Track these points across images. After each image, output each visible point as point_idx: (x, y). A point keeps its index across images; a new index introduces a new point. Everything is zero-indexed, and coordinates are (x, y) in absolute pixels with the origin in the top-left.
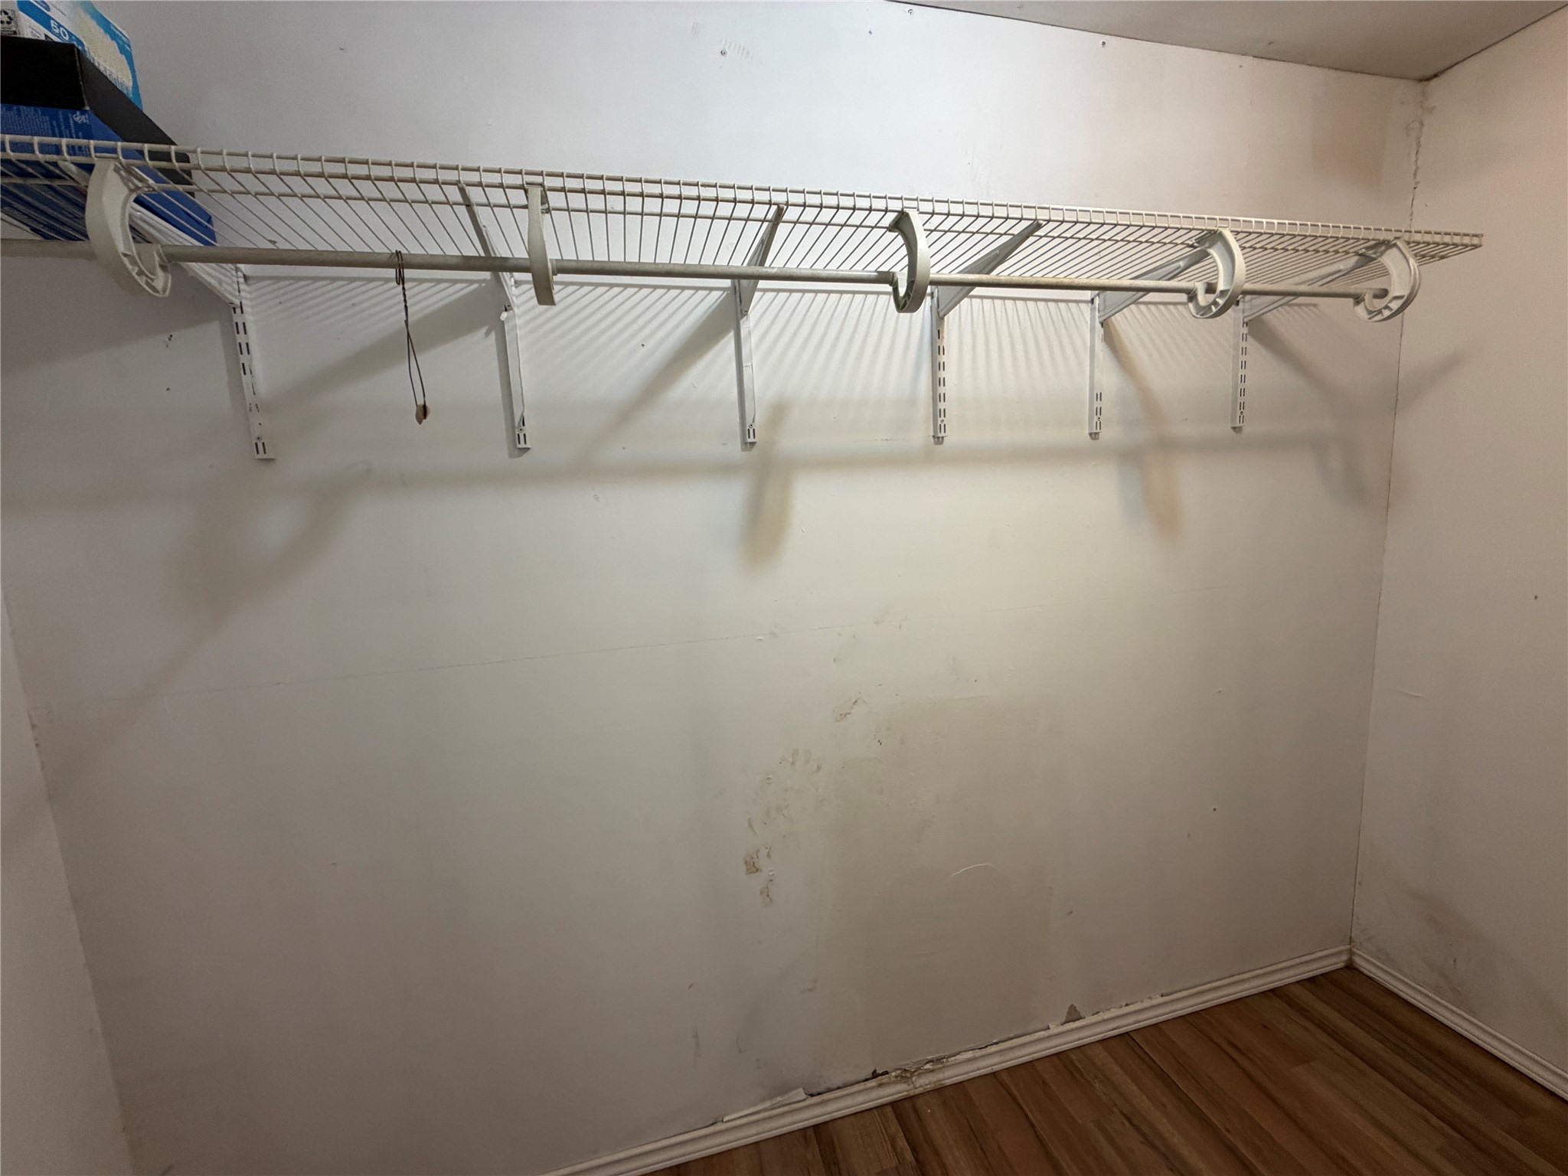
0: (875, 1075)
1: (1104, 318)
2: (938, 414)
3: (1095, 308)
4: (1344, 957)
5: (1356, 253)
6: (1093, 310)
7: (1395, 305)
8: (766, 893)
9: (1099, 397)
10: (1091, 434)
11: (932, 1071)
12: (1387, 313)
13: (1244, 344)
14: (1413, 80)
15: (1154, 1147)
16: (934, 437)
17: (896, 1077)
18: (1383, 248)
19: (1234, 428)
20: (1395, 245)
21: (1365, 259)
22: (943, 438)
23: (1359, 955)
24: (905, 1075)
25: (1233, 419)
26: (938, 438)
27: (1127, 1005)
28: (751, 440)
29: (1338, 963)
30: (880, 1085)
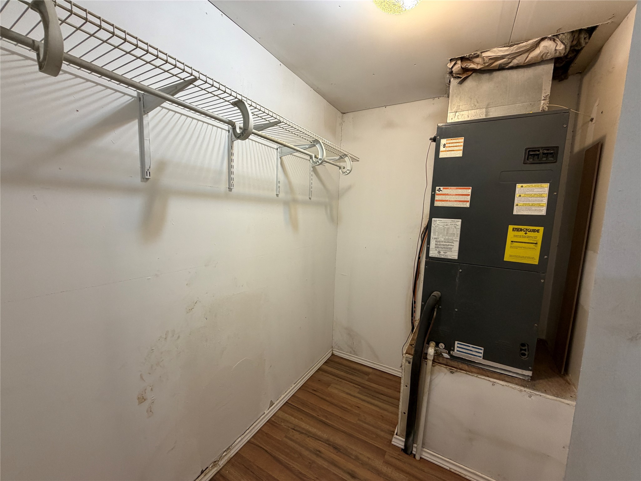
0: (202, 472)
1: (281, 156)
2: (230, 179)
3: (278, 152)
4: (331, 353)
5: (340, 156)
6: (277, 152)
7: (348, 172)
8: (150, 411)
9: (279, 182)
10: (276, 194)
11: (226, 455)
12: (346, 173)
13: (312, 173)
14: (341, 112)
15: (302, 433)
16: (229, 188)
17: (212, 467)
18: (345, 156)
19: (309, 198)
20: (348, 156)
21: (341, 158)
22: (232, 189)
23: (335, 350)
24: (215, 463)
25: (309, 195)
26: (230, 189)
27: (286, 392)
28: (148, 177)
29: (330, 355)
30: (205, 475)
